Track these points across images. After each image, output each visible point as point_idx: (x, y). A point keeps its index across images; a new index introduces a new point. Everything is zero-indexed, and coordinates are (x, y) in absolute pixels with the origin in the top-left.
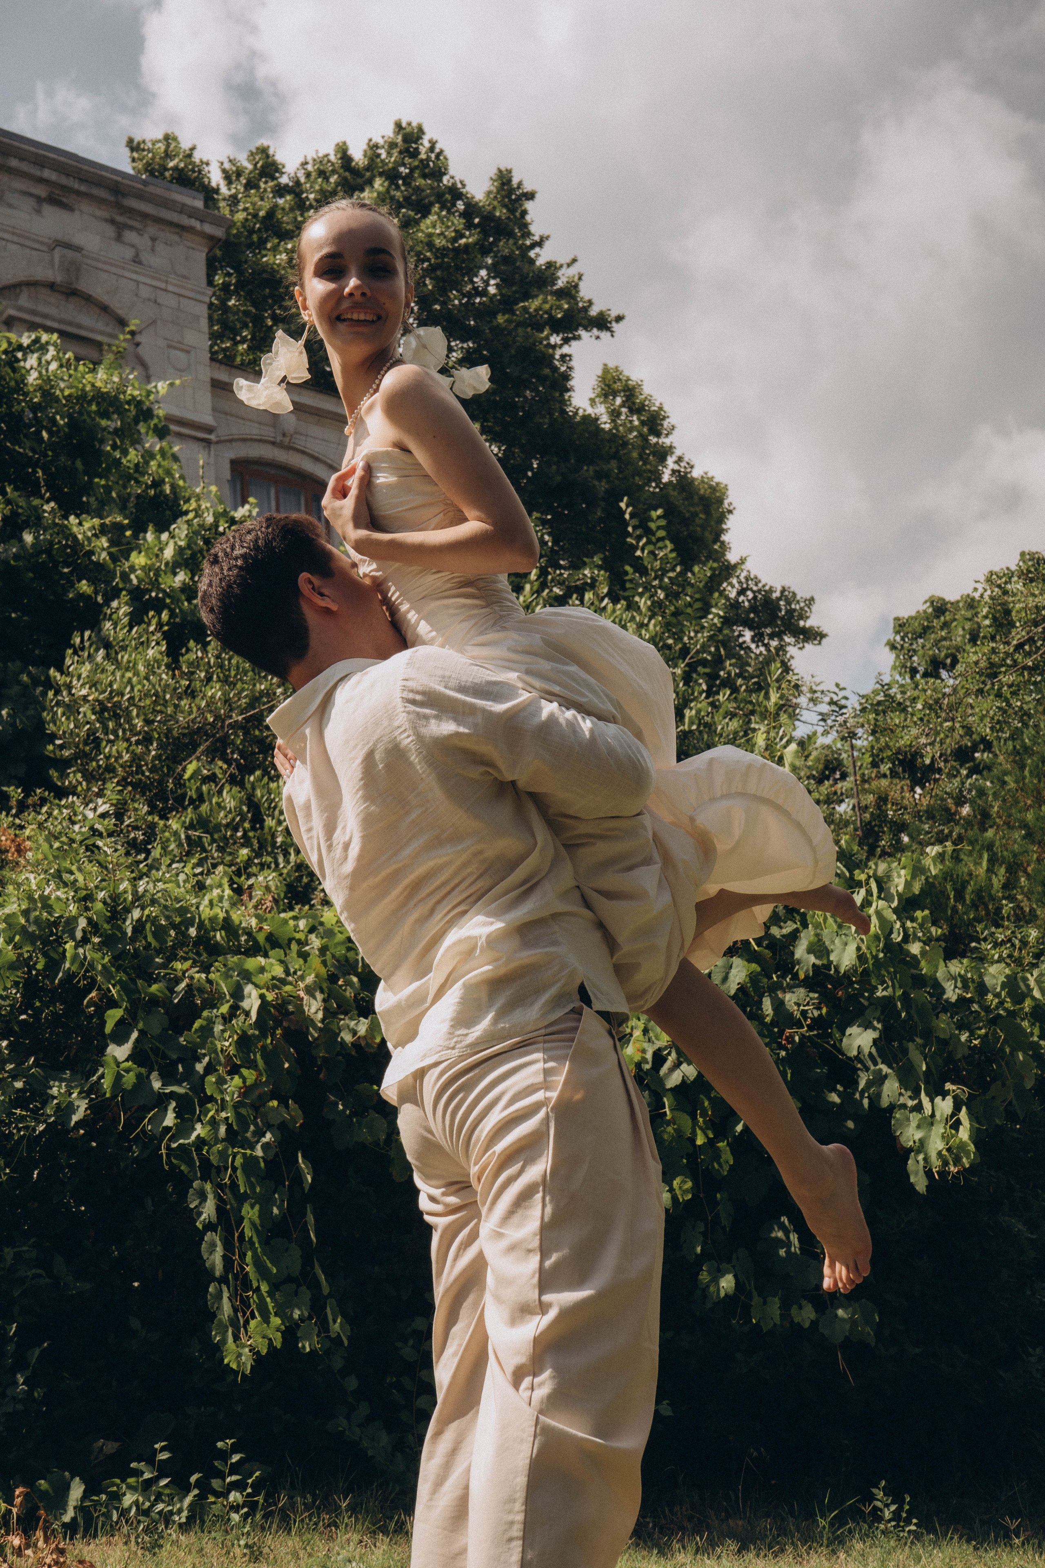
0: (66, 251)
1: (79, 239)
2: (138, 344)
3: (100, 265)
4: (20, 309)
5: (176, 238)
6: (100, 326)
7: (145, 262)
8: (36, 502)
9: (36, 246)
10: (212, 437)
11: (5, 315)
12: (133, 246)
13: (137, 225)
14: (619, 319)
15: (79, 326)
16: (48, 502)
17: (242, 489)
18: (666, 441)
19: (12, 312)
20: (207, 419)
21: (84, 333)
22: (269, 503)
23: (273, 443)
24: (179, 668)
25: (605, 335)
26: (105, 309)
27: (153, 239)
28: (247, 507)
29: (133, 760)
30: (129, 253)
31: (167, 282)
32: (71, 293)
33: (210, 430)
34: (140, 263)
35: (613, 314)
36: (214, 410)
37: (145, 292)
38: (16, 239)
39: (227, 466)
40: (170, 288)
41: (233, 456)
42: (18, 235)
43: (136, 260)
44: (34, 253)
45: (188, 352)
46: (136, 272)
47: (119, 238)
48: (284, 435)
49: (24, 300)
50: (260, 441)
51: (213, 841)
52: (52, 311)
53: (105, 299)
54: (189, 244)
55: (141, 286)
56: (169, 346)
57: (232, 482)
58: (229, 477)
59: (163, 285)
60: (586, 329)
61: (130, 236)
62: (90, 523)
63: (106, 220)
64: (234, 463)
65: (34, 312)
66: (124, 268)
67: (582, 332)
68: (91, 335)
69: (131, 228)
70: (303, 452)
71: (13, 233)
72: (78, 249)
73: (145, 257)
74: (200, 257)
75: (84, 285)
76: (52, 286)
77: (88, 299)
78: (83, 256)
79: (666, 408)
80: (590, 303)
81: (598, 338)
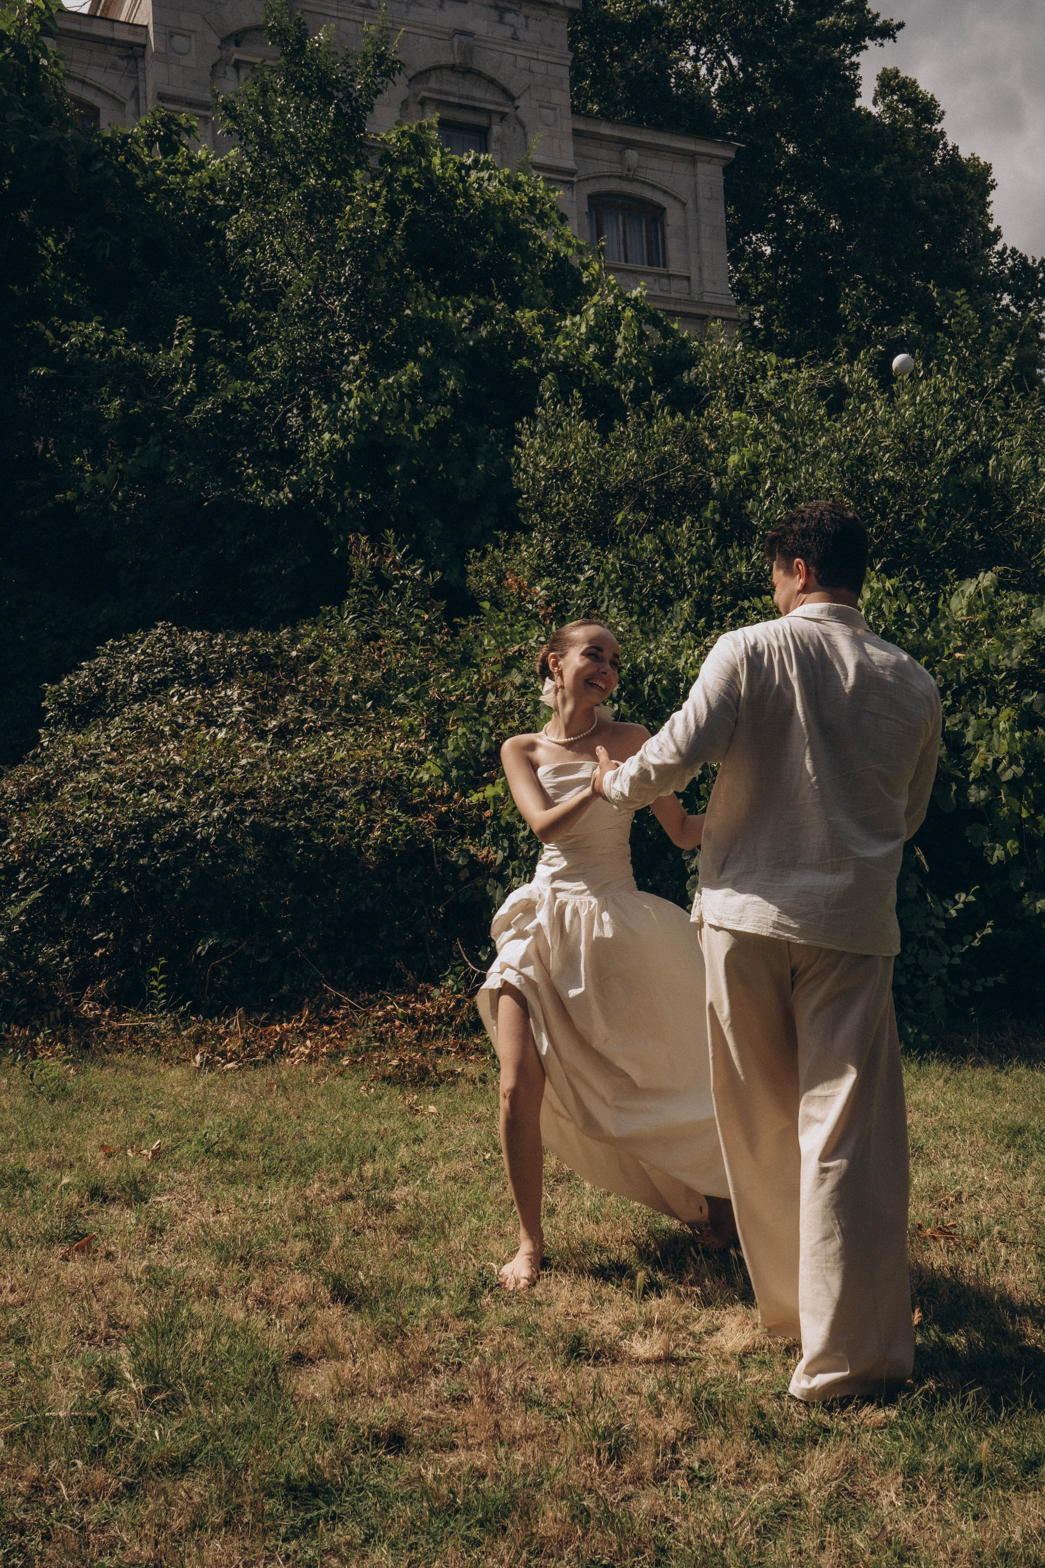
0: (462, 38)
1: (471, 27)
2: (517, 108)
3: (488, 46)
4: (430, 90)
5: (544, 14)
6: (488, 96)
7: (521, 38)
8: (492, 303)
9: (441, 36)
10: (575, 179)
11: (420, 97)
12: (512, 25)
13: (514, 7)
14: (901, 26)
15: (473, 99)
16: (499, 302)
17: (597, 219)
18: (938, 127)
19: (425, 94)
20: (570, 164)
21: (477, 104)
22: (618, 228)
23: (620, 177)
24: (608, 441)
25: (888, 42)
26: (492, 81)
27: (527, 17)
28: (639, 289)
29: (576, 506)
30: (509, 32)
31: (538, 53)
32: (465, 71)
33: (572, 173)
34: (517, 39)
35: (895, 22)
36: (575, 154)
37: (521, 63)
38: (426, 33)
39: (585, 201)
40: (541, 57)
41: (590, 192)
42: (428, 29)
43: (515, 37)
44: (439, 42)
45: (554, 109)
46: (513, 47)
47: (501, 21)
48: (629, 170)
49: (433, 83)
50: (609, 176)
51: (640, 570)
52: (454, 89)
53: (491, 73)
54: (554, 17)
55: (519, 59)
56: (540, 106)
57: (589, 214)
58: (587, 210)
59: (535, 56)
60: (872, 39)
61: (510, 17)
62: (530, 314)
63: (491, 7)
64: (590, 197)
65: (440, 92)
66: (505, 45)
67: (868, 42)
68: (483, 105)
69: (510, 11)
70: (643, 182)
71: (424, 28)
72: (470, 34)
73: (521, 34)
74: (563, 29)
75: (477, 65)
76: (452, 68)
77: (480, 75)
78: (476, 40)
79: (936, 98)
80: (878, 15)
81: (881, 45)
